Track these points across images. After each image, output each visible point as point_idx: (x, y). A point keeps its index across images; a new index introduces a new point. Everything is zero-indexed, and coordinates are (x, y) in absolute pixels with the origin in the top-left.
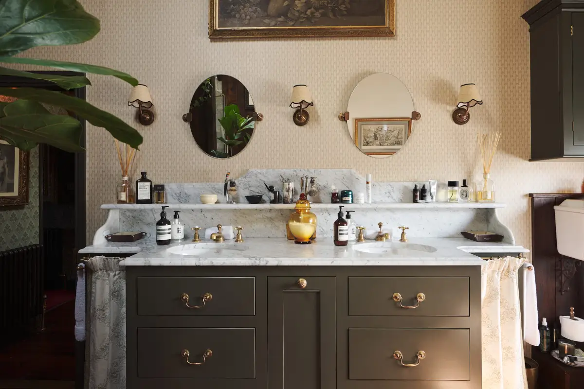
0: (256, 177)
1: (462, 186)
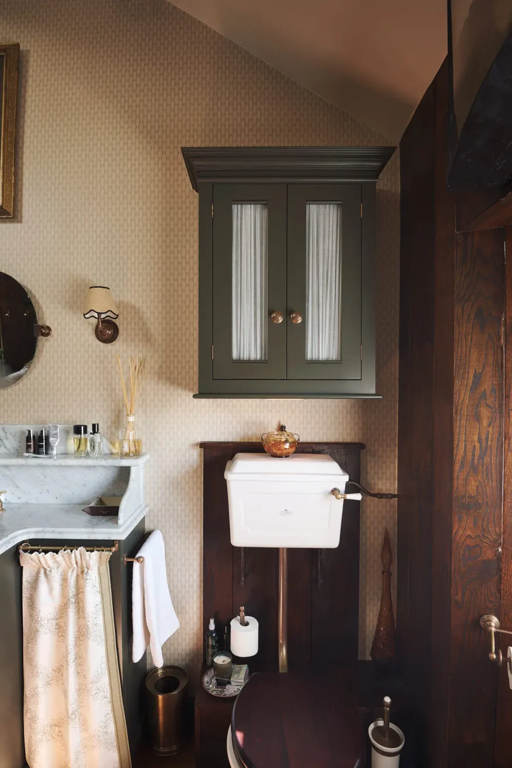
1: (91, 433)
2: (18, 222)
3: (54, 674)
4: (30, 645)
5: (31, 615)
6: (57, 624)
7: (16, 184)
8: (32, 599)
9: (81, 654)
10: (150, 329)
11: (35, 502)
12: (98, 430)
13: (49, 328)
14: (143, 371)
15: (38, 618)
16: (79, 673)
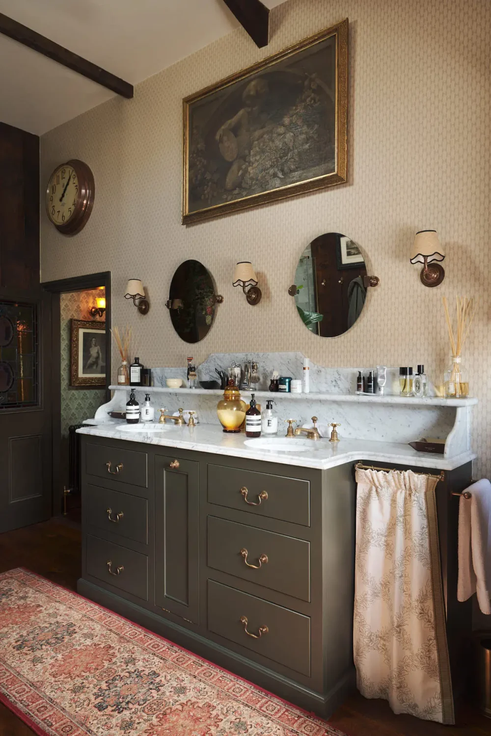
0: (215, 361)
1: (416, 375)
2: (350, 185)
3: (381, 588)
4: (362, 555)
5: (364, 527)
6: (386, 541)
7: (348, 151)
8: (365, 512)
9: (407, 574)
10: (479, 267)
11: (363, 438)
12: (423, 372)
13: (377, 279)
14: (471, 312)
15: (369, 530)
16: (405, 591)
